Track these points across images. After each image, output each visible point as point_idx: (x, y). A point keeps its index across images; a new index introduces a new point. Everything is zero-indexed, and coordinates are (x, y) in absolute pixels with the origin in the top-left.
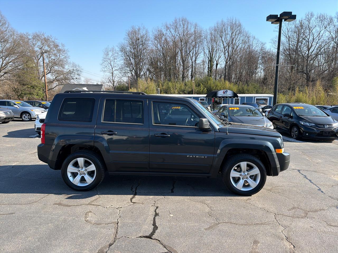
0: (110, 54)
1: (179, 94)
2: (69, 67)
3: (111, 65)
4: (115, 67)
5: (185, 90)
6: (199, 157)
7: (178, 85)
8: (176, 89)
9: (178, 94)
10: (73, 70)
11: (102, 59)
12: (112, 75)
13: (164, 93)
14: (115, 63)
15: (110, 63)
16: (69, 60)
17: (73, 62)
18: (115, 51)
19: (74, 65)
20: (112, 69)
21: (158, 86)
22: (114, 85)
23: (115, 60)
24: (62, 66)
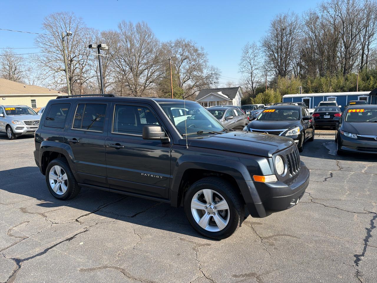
0: (250, 51)
1: (335, 92)
2: (207, 71)
3: (250, 64)
4: (255, 65)
5: (344, 87)
6: (154, 176)
7: (335, 81)
8: (332, 85)
9: (333, 92)
10: (212, 74)
11: (241, 58)
12: (251, 76)
13: (313, 91)
14: (255, 61)
15: (249, 61)
16: (208, 64)
17: (211, 65)
18: (255, 47)
19: (213, 69)
20: (252, 68)
21: (306, 83)
22: (252, 87)
23: (256, 58)
24: (201, 70)
